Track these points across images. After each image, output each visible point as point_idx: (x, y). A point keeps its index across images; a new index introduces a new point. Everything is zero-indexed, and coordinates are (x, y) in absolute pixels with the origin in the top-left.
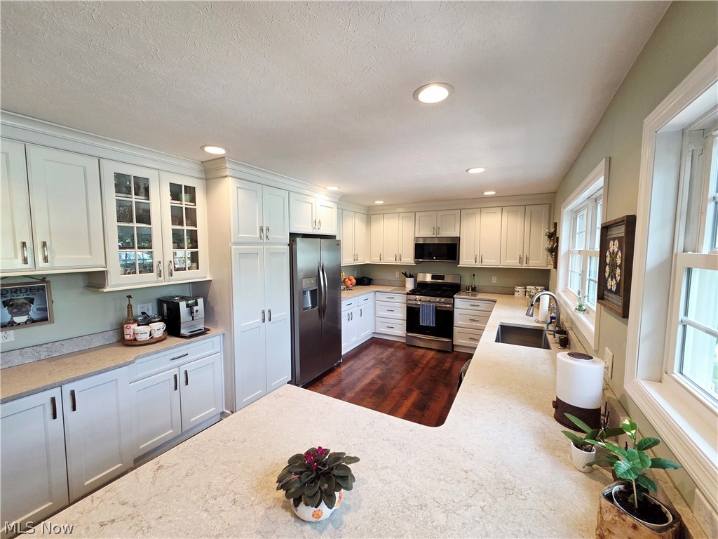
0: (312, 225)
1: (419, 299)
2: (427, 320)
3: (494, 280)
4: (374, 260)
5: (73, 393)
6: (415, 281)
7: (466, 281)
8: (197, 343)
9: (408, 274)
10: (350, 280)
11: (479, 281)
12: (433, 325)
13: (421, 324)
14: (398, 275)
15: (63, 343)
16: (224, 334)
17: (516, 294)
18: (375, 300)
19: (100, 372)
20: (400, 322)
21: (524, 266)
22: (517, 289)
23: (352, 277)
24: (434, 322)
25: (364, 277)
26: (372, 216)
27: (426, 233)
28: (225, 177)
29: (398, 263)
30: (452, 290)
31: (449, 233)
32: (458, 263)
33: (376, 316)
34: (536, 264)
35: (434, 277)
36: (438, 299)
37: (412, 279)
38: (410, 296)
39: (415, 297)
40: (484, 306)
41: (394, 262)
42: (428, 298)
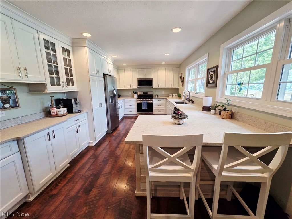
0: (108, 71)
1: (140, 100)
2: (145, 107)
3: (163, 92)
4: (122, 87)
5: (53, 131)
6: (137, 94)
7: (154, 94)
8: (79, 116)
9: (135, 92)
11: (159, 93)
12: (147, 108)
13: (143, 108)
14: (130, 93)
15: (25, 117)
16: (87, 112)
18: (124, 102)
19: (59, 124)
21: (172, 87)
22: (170, 95)
26: (120, 70)
27: (141, 77)
28: (85, 47)
29: (131, 88)
30: (151, 97)
31: (149, 77)
32: (153, 87)
33: (125, 108)
34: (175, 86)
35: (144, 93)
36: (148, 99)
37: (136, 94)
38: (138, 100)
39: (140, 99)
40: (162, 100)
41: (130, 88)
42: (145, 100)
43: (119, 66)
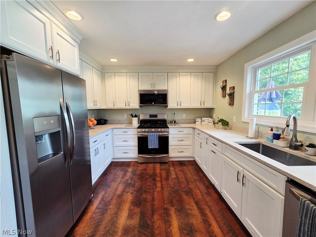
0: (47, 53)
1: (145, 132)
2: (153, 144)
3: (184, 116)
4: (110, 106)
6: (139, 119)
7: (169, 118)
9: (134, 115)
10: (91, 121)
11: (177, 117)
12: (157, 147)
13: (150, 147)
14: (125, 116)
17: (197, 123)
18: (113, 135)
20: (133, 148)
21: (203, 107)
22: (197, 120)
23: (93, 119)
24: (158, 145)
25: (101, 119)
26: (106, 74)
27: (146, 87)
29: (128, 107)
30: (163, 124)
32: (167, 106)
33: (114, 146)
34: (208, 105)
35: (151, 116)
36: (159, 130)
37: (136, 118)
38: (139, 130)
39: (143, 130)
40: (186, 131)
41: (124, 107)
42: (153, 130)
43: (103, 66)
